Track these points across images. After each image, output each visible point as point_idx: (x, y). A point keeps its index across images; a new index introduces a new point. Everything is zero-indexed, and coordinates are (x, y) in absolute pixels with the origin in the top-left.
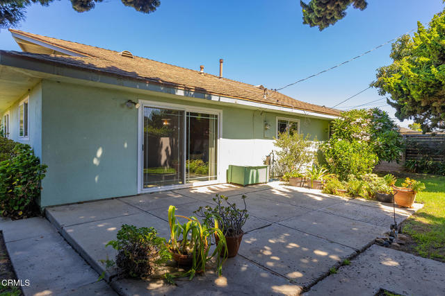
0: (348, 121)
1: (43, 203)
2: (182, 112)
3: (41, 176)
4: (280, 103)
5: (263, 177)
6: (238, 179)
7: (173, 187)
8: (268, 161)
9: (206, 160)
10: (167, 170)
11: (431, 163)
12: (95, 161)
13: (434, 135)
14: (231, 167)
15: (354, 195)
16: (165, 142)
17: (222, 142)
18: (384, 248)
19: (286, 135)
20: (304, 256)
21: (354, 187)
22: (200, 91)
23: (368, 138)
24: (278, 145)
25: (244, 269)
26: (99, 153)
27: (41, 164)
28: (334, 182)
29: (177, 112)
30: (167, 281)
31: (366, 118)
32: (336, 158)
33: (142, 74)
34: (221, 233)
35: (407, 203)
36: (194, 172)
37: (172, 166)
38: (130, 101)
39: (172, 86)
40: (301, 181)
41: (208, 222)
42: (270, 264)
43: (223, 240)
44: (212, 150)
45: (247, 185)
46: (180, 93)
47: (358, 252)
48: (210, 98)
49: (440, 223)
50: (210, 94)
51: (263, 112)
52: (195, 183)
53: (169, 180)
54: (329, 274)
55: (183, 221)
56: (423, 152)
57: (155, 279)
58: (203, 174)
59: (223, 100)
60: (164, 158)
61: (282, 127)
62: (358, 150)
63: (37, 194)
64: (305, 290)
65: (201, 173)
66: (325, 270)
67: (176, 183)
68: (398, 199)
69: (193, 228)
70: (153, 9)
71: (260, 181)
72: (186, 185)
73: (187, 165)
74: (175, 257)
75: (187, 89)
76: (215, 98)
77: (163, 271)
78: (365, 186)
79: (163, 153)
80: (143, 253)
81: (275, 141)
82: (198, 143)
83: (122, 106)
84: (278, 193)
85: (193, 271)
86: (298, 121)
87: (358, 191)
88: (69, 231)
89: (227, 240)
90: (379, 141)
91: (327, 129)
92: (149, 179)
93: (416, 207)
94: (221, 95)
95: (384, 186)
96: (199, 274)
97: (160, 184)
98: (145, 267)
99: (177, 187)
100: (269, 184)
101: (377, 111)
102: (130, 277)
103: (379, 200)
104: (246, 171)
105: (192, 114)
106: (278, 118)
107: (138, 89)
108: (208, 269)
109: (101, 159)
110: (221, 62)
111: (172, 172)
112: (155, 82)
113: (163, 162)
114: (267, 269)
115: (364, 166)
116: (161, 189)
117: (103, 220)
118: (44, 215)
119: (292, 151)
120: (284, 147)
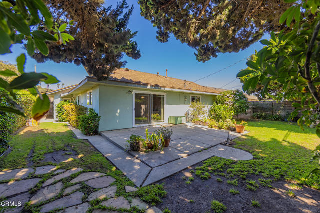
0: (223, 96)
1: (100, 130)
2: (150, 94)
3: (99, 120)
4: (191, 89)
5: (184, 121)
6: (173, 121)
7: (147, 125)
8: (187, 114)
9: (160, 114)
10: (144, 118)
11: (264, 114)
12: (117, 114)
13: (264, 101)
14: (171, 116)
15: (221, 128)
16: (143, 106)
17: (166, 106)
18: (223, 146)
19: (194, 103)
20: (192, 147)
21: (221, 125)
22: (157, 86)
23: (232, 103)
24: (191, 107)
25: (170, 149)
26: (119, 111)
27: (99, 115)
28: (214, 122)
29: (148, 94)
30: (146, 152)
31: (232, 94)
32: (215, 112)
33: (135, 80)
34: (163, 138)
35: (241, 131)
36: (155, 119)
37: (146, 117)
38: (130, 91)
39: (146, 85)
40: (200, 122)
41: (159, 134)
42: (179, 149)
43: (163, 140)
44: (162, 110)
45: (177, 124)
46: (149, 87)
47: (212, 146)
48: (161, 89)
49: (250, 138)
50: (161, 87)
51: (184, 93)
52: (155, 123)
53: (145, 122)
54: (199, 151)
55: (151, 134)
56: (261, 109)
57: (142, 151)
58: (159, 119)
59: (166, 89)
60: (143, 113)
61: (193, 99)
62: (225, 109)
63: (97, 127)
64: (189, 155)
65: (158, 119)
66: (198, 150)
67: (148, 123)
68: (237, 129)
69: (154, 136)
70: (139, 58)
71: (183, 122)
72: (151, 124)
73: (152, 116)
74: (148, 145)
75: (152, 86)
76: (163, 89)
77: (144, 149)
78: (225, 124)
79: (143, 111)
80: (138, 144)
81: (189, 105)
82: (156, 107)
83: (127, 93)
84: (189, 127)
85: (154, 149)
86: (201, 96)
87: (222, 126)
88: (111, 139)
89: (165, 141)
90: (237, 105)
91: (215, 99)
92: (137, 122)
93: (245, 133)
94: (165, 87)
95: (233, 124)
96: (155, 150)
97: (142, 124)
98: (139, 147)
99: (148, 125)
100: (187, 124)
101: (238, 91)
102: (135, 150)
103: (231, 130)
104: (176, 118)
105: (154, 95)
106: (191, 95)
107: (133, 86)
108: (158, 149)
109: (120, 113)
110: (167, 70)
111: (146, 119)
112: (139, 83)
113: (142, 114)
114: (177, 150)
115: (227, 116)
116: (142, 125)
117: (122, 136)
118: (100, 134)
119: (197, 109)
120: (193, 108)
